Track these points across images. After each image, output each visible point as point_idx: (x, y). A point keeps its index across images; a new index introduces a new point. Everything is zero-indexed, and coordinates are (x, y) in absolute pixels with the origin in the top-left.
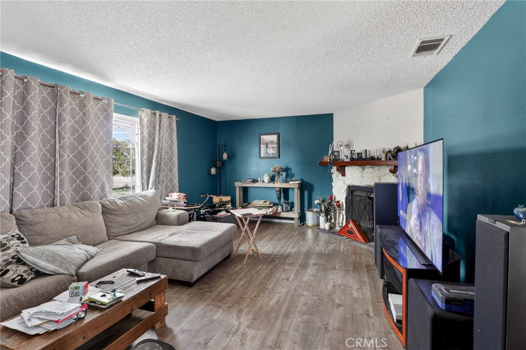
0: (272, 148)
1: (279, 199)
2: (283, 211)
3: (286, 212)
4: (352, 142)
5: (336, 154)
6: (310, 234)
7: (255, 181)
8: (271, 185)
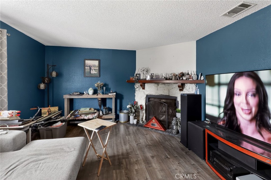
0: (94, 69)
1: (100, 106)
2: (103, 114)
3: (105, 115)
4: (149, 69)
5: (138, 75)
6: (122, 128)
7: (82, 94)
8: (95, 96)
